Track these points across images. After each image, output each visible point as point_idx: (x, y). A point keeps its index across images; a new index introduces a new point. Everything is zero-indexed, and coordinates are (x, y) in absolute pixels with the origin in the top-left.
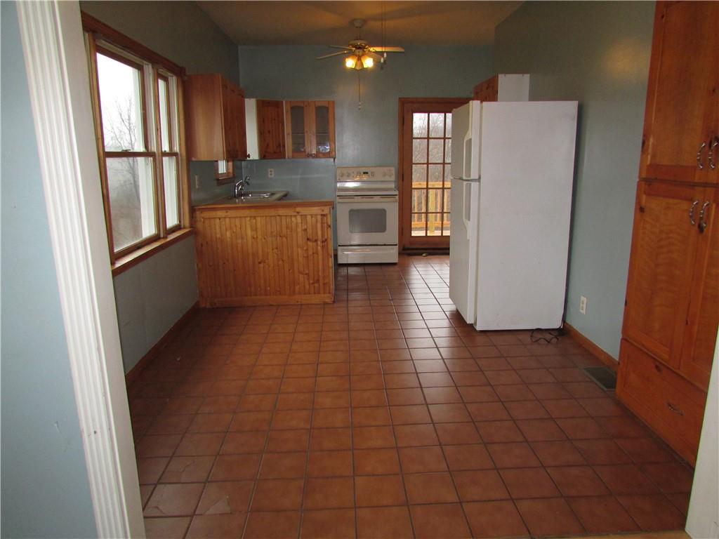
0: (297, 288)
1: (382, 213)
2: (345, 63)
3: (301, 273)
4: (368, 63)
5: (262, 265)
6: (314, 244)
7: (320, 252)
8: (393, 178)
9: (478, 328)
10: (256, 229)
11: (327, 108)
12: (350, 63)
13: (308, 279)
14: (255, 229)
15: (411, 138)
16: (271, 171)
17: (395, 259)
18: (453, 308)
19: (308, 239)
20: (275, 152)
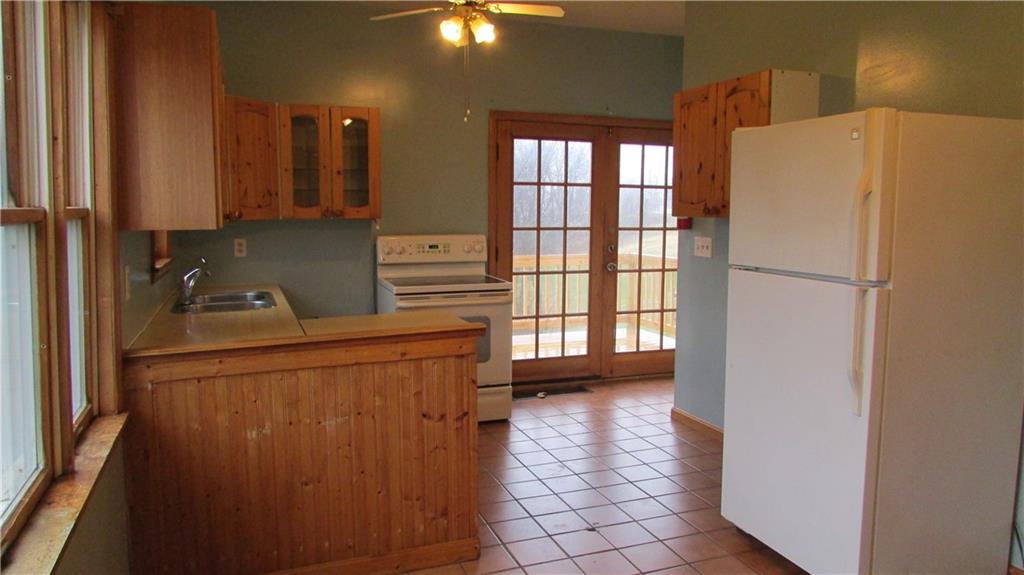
2: (437, 30)
5: (309, 488)
6: (438, 424)
7: (454, 442)
8: (484, 256)
12: (450, 31)
13: (423, 509)
14: (293, 403)
15: (511, 183)
16: (240, 245)
19: (424, 416)
20: (260, 207)
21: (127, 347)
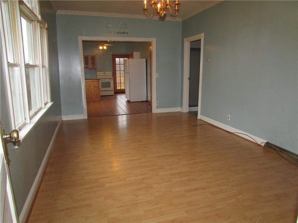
1: (109, 83)
3: (93, 94)
4: (105, 48)
7: (97, 89)
8: (111, 74)
9: (131, 101)
11: (94, 57)
12: (101, 48)
15: (116, 64)
17: (113, 94)
18: (127, 100)
19: (95, 87)
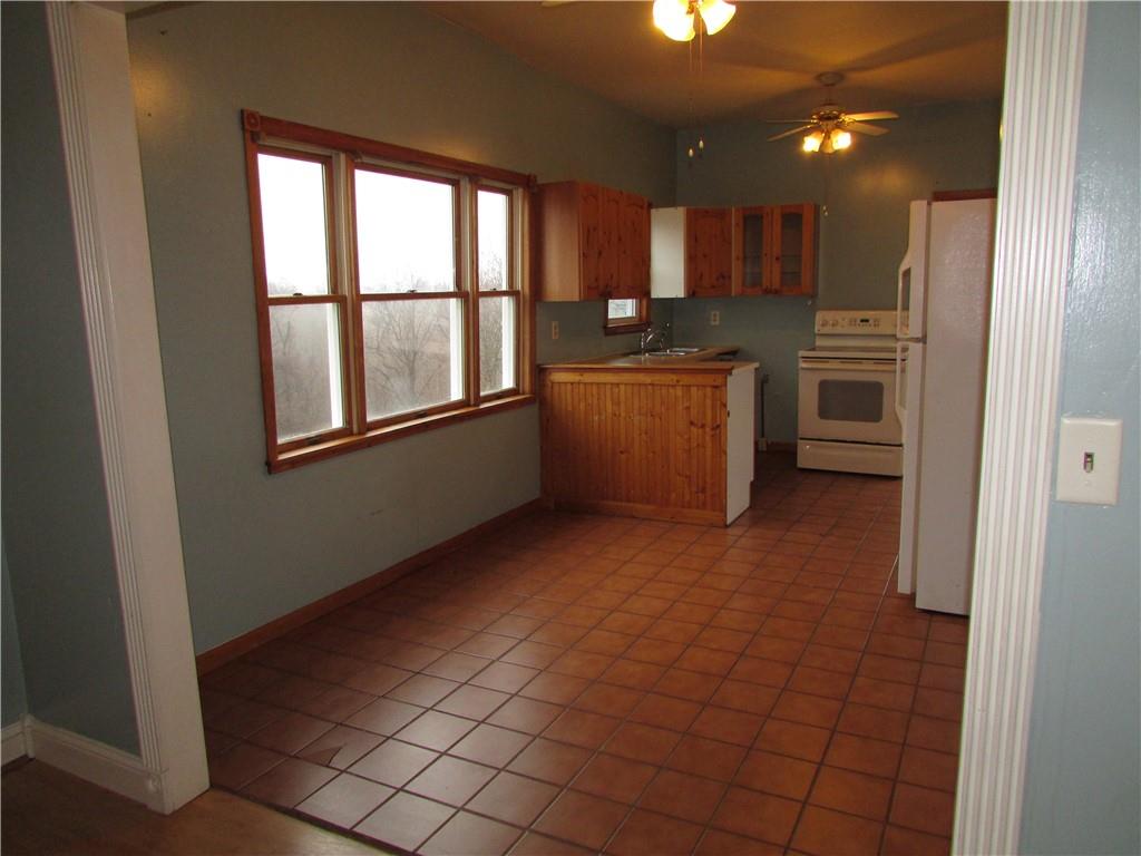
0: (673, 495)
2: (802, 144)
3: (679, 474)
4: (842, 141)
5: (623, 456)
6: (700, 431)
7: (709, 445)
9: (920, 604)
10: (619, 404)
11: (801, 217)
12: (811, 144)
13: (689, 485)
14: (617, 403)
16: (715, 316)
19: (692, 423)
20: (713, 287)
21: (538, 362)
